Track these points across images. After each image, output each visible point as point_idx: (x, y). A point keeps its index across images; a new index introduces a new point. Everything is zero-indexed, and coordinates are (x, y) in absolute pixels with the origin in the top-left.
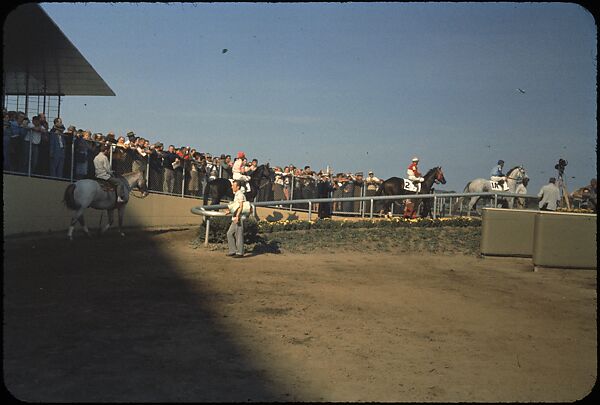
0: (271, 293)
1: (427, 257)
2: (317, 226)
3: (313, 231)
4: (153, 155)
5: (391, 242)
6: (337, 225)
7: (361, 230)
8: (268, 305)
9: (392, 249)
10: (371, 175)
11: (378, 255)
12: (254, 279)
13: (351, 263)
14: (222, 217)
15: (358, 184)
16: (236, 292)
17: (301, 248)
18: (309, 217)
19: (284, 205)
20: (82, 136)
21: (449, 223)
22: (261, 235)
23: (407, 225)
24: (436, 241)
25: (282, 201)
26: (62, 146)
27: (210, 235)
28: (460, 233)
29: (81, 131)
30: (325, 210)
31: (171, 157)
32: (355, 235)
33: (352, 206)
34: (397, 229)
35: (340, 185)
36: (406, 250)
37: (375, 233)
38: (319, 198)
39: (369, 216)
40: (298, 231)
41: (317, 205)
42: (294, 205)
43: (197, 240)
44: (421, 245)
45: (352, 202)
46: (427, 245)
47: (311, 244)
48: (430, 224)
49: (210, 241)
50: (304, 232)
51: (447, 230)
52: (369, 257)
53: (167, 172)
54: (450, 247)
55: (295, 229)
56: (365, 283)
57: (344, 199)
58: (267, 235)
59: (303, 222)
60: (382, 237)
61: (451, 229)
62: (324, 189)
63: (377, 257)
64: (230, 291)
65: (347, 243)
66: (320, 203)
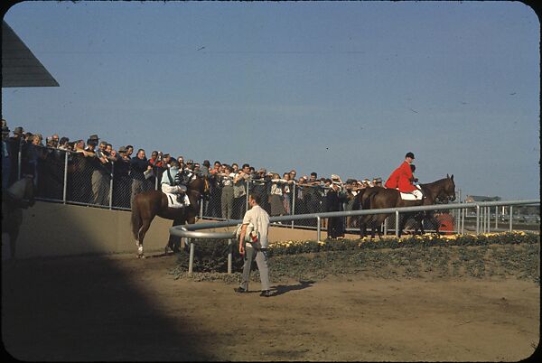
0: (279, 332)
1: (471, 283)
2: (327, 247)
3: (323, 254)
4: (119, 161)
5: (424, 266)
6: (353, 245)
7: (385, 251)
8: (278, 347)
9: (425, 275)
11: (408, 281)
12: (256, 315)
13: (375, 293)
14: (209, 239)
16: (236, 332)
18: (320, 237)
19: (283, 222)
20: (30, 142)
21: (496, 240)
23: (443, 243)
24: (481, 263)
25: (281, 217)
26: (6, 154)
27: (194, 262)
28: (513, 252)
29: (30, 134)
30: (336, 227)
31: (140, 164)
32: (377, 258)
34: (431, 249)
35: (355, 194)
36: (444, 275)
37: (403, 255)
38: (329, 211)
39: (394, 233)
40: (304, 255)
41: (327, 220)
42: (297, 222)
43: (178, 269)
44: (462, 269)
46: (469, 268)
47: (320, 271)
48: (472, 241)
49: (195, 270)
50: (312, 255)
51: (494, 249)
52: (396, 284)
53: (135, 184)
54: (499, 270)
55: (301, 252)
56: (395, 318)
59: (311, 243)
60: (412, 259)
61: (500, 248)
62: (336, 200)
63: (408, 285)
64: (228, 331)
65: (368, 268)
66: (329, 218)
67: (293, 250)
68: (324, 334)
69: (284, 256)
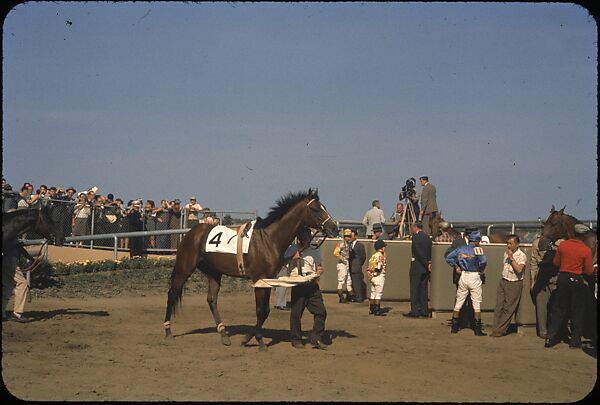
2: (125, 265)
3: (119, 272)
6: (150, 265)
10: (194, 201)
15: (174, 214)
17: (105, 292)
18: (118, 256)
22: (55, 278)
30: (138, 247)
33: (167, 241)
40: (101, 273)
41: (127, 240)
45: (169, 235)
47: (115, 287)
50: (108, 273)
55: (98, 270)
57: (156, 232)
58: (64, 278)
59: (107, 261)
62: (134, 221)
65: (162, 284)
66: (130, 238)
67: (90, 268)
68: (110, 333)
69: (81, 274)
